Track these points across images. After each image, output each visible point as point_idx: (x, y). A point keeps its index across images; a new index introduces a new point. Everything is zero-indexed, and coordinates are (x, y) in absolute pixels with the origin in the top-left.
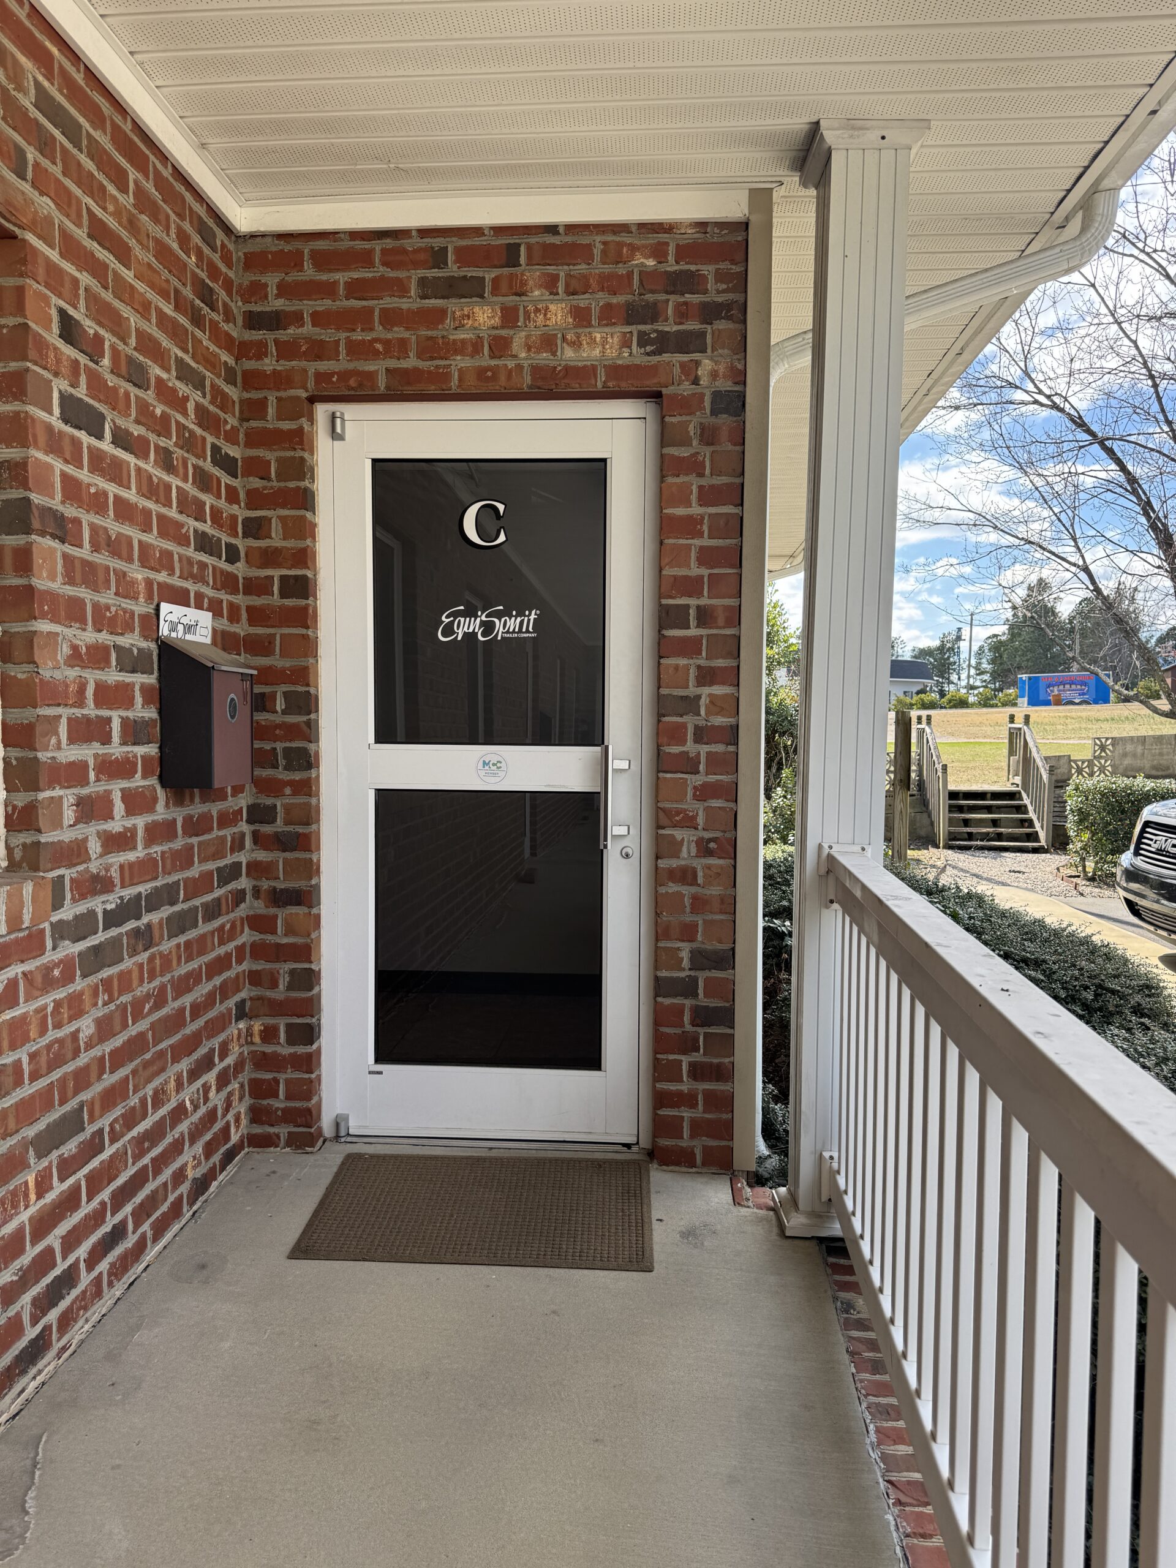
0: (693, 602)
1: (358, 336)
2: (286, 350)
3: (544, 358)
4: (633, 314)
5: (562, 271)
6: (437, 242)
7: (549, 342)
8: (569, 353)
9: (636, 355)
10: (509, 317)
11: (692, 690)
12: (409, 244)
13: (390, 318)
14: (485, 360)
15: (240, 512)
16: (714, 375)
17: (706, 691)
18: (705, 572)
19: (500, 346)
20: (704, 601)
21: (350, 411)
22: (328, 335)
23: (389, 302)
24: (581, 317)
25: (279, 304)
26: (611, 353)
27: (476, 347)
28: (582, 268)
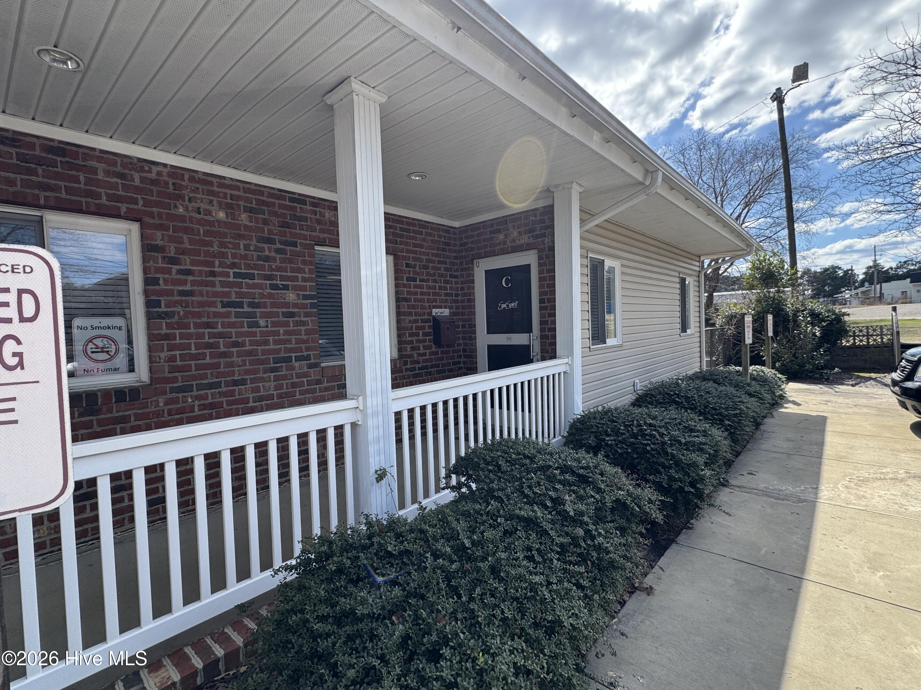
0: (546, 297)
1: (479, 245)
2: (466, 250)
3: (513, 244)
4: (530, 231)
5: (516, 224)
6: (492, 222)
7: (514, 241)
8: (518, 242)
9: (532, 240)
10: (506, 236)
11: (547, 319)
12: (486, 224)
13: (484, 240)
14: (502, 246)
15: (459, 286)
16: (548, 242)
17: (550, 319)
18: (548, 290)
19: (505, 243)
20: (549, 297)
21: (480, 260)
22: (473, 246)
23: (484, 237)
24: (520, 233)
25: (465, 241)
26: (526, 241)
27: (500, 244)
28: (519, 222)
